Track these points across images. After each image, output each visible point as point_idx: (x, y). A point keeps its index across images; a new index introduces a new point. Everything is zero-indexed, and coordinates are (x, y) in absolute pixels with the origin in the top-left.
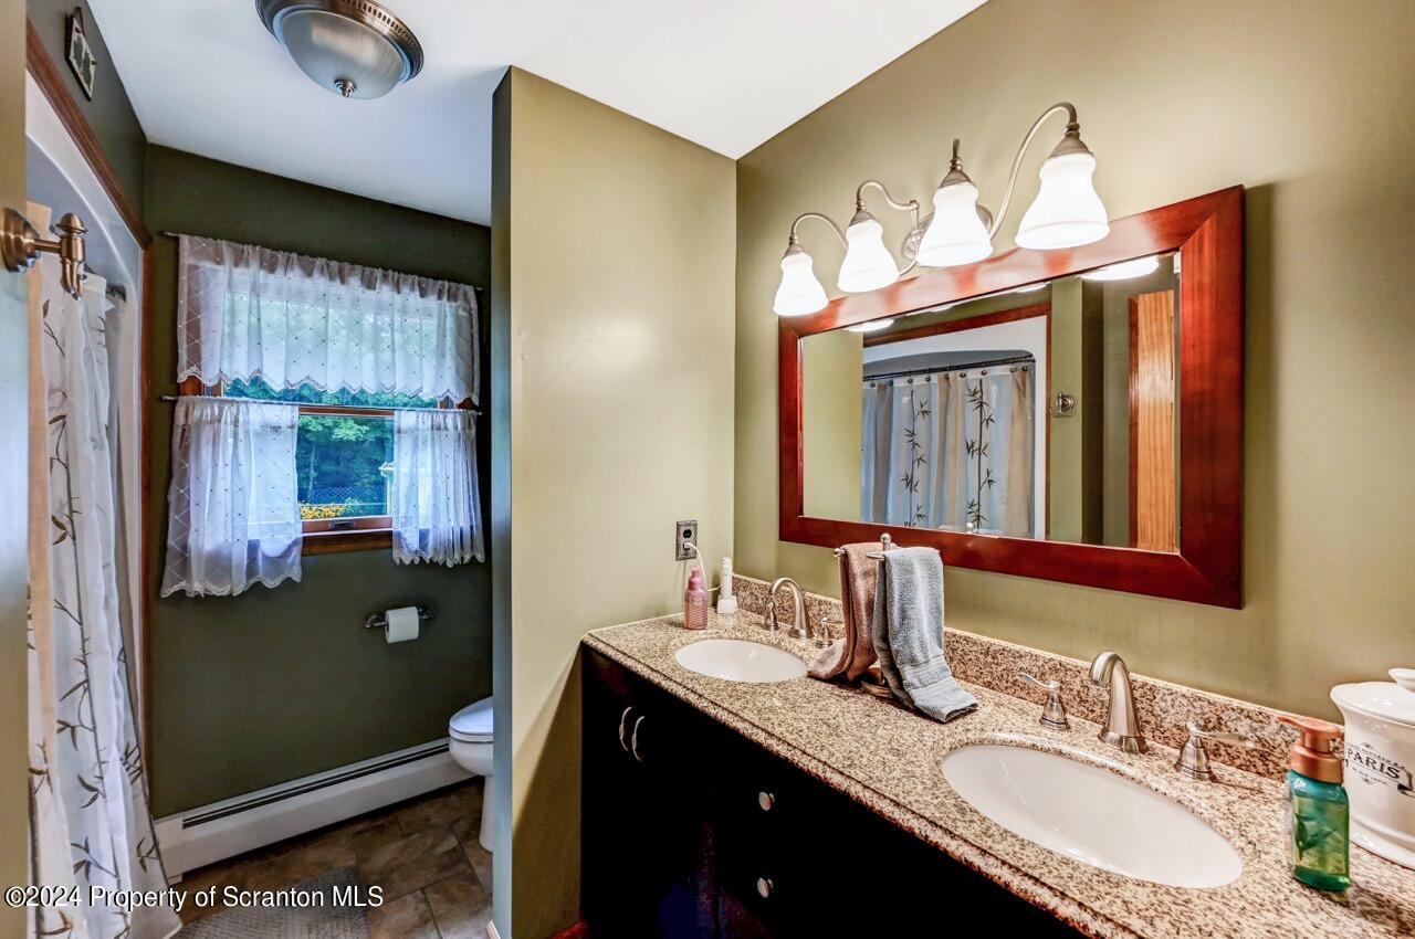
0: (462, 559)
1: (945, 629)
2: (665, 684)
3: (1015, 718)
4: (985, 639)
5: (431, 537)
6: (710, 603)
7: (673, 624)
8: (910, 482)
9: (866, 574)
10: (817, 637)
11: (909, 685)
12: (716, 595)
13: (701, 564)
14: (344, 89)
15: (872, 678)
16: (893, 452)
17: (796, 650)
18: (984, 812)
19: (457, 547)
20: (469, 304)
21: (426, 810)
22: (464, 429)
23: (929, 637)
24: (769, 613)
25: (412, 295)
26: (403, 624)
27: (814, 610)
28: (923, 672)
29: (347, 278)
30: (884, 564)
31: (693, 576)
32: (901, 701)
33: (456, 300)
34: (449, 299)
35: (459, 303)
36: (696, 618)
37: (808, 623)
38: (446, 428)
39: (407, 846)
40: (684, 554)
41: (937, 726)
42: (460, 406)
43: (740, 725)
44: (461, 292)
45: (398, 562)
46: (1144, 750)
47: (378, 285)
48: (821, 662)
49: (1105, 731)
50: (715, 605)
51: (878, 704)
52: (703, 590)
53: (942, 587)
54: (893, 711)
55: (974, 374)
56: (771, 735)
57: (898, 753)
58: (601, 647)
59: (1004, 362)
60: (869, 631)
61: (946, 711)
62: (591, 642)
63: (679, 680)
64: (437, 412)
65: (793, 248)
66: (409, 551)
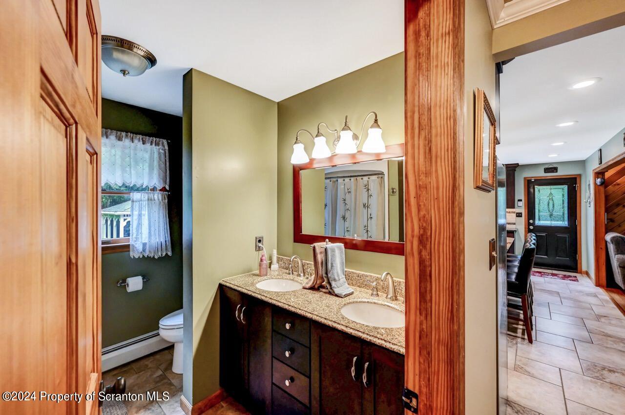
0: (162, 255)
1: (346, 269)
2: (253, 294)
3: (364, 295)
4: (358, 272)
5: (148, 246)
6: (268, 267)
7: (254, 275)
8: (344, 218)
9: (321, 253)
10: (307, 276)
11: (333, 287)
12: (270, 264)
13: (265, 252)
14: (124, 74)
15: (323, 287)
16: (338, 207)
17: (299, 281)
18: (349, 318)
19: (160, 249)
20: (164, 147)
21: (146, 362)
22: (162, 200)
23: (340, 272)
24: (289, 268)
25: (139, 143)
26: (135, 284)
27: (306, 267)
28: (338, 283)
29: (109, 137)
30: (326, 249)
31: (262, 257)
32: (331, 293)
33: (159, 146)
34: (155, 145)
35: (160, 147)
36: (263, 272)
37: (304, 272)
38: (155, 200)
39: (138, 377)
40: (258, 249)
41: (341, 299)
42: (160, 190)
43: (280, 304)
44: (161, 143)
45: (132, 257)
46: (396, 299)
47: (123, 139)
48: (307, 283)
49: (387, 296)
50: (270, 267)
51: (324, 295)
52: (266, 262)
53: (344, 256)
54: (328, 296)
55: (365, 178)
56: (290, 306)
57: (328, 307)
58: (228, 285)
59: (375, 174)
60: (322, 271)
61: (344, 294)
62: (224, 283)
63: (258, 293)
64: (150, 193)
65: (297, 141)
66: (138, 252)
